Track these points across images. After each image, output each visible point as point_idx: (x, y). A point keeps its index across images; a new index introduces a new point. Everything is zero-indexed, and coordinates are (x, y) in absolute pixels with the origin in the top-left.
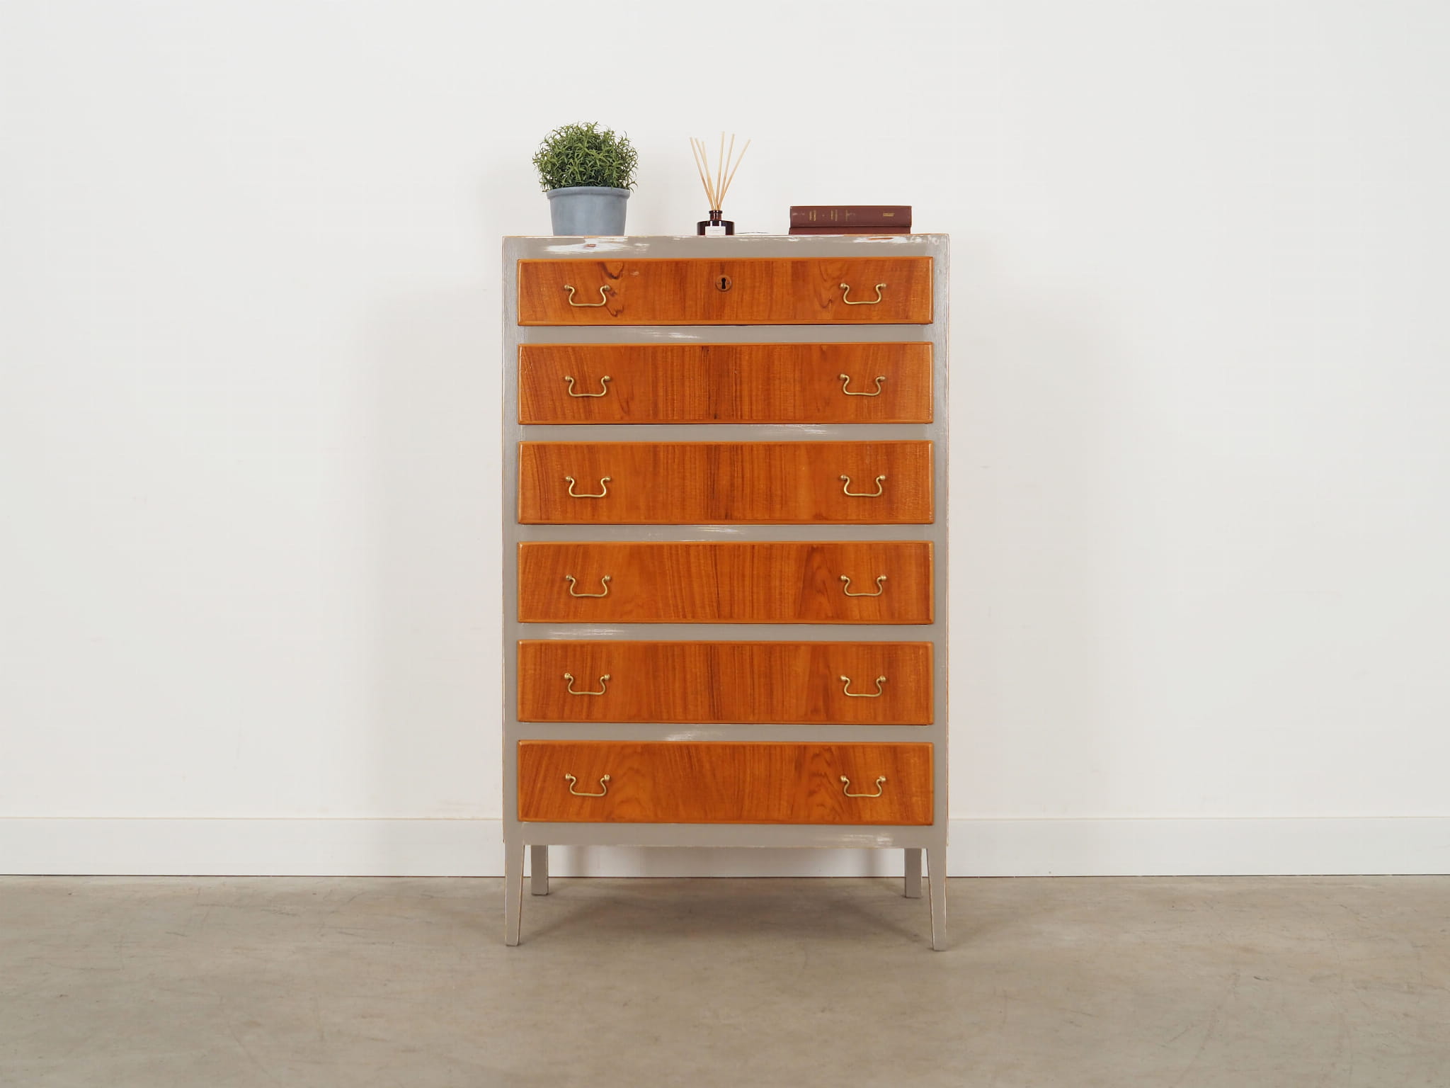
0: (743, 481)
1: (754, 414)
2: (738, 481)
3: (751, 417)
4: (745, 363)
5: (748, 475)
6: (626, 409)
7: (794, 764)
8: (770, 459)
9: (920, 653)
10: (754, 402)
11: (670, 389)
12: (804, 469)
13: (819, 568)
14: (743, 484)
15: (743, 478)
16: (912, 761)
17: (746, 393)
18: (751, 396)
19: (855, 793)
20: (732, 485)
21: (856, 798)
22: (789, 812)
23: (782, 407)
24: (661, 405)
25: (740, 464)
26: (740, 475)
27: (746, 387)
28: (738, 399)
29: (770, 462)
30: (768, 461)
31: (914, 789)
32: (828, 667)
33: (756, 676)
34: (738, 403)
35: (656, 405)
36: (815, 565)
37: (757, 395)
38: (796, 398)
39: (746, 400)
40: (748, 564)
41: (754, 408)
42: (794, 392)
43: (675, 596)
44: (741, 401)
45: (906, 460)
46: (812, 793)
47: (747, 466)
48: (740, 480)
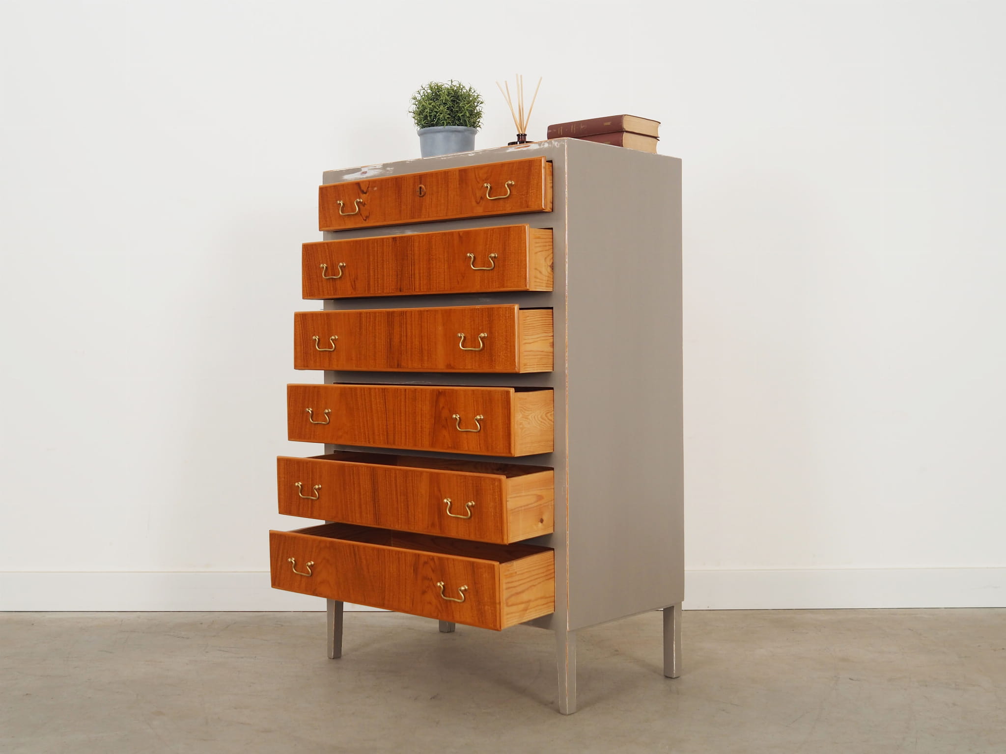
0: (406, 339)
1: (422, 288)
2: (404, 339)
3: (420, 290)
4: (416, 249)
5: (409, 334)
6: (354, 287)
7: (412, 568)
8: (421, 322)
9: (496, 484)
10: (422, 279)
11: (376, 271)
12: (440, 328)
13: (443, 407)
14: (406, 341)
15: (406, 336)
16: (484, 576)
17: (417, 272)
18: (420, 273)
19: (449, 597)
20: (401, 342)
21: (450, 601)
22: (411, 605)
23: (437, 281)
24: (372, 283)
25: (405, 325)
26: (405, 334)
27: (417, 267)
28: (413, 276)
29: (421, 325)
30: (420, 323)
31: (486, 599)
32: (440, 491)
33: (399, 494)
34: (413, 279)
35: (369, 284)
36: (441, 406)
37: (423, 273)
38: (446, 274)
39: (417, 275)
40: (403, 403)
41: (421, 282)
42: (444, 269)
43: (364, 427)
44: (414, 279)
45: (500, 320)
46: (424, 592)
47: (409, 327)
48: (405, 338)
